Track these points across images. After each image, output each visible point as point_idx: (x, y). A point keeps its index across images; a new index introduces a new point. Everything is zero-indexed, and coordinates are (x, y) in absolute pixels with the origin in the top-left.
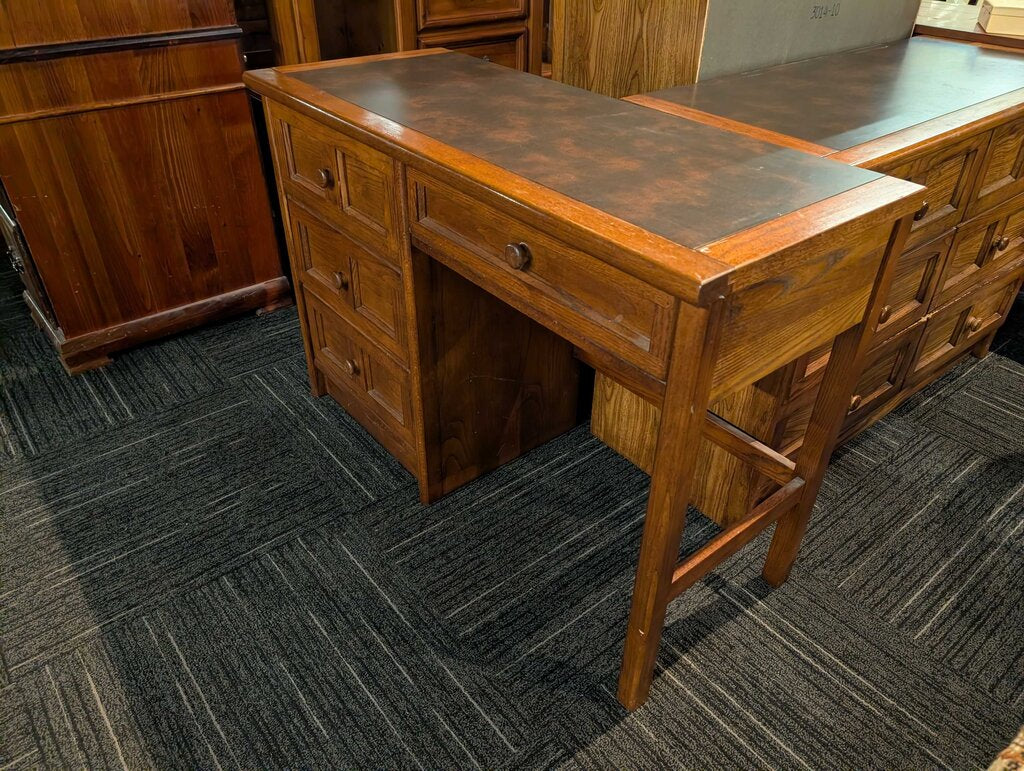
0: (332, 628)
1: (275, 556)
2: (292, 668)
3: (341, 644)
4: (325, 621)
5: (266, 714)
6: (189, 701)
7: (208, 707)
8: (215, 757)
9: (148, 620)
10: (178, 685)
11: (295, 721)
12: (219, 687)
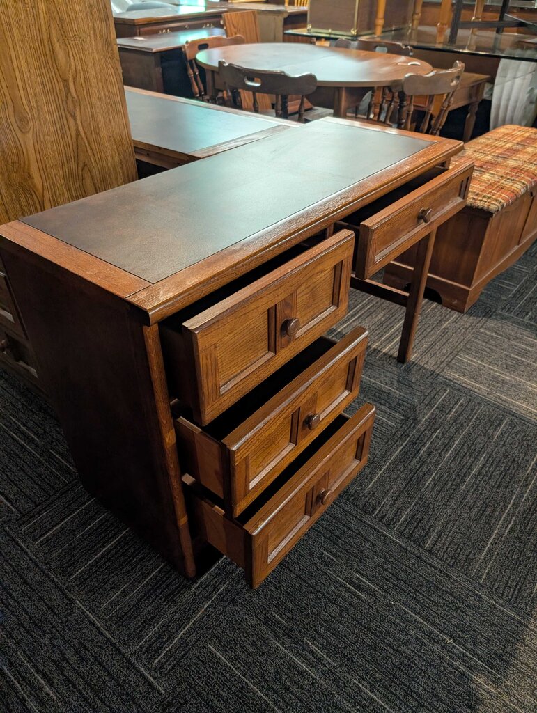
0: (430, 472)
1: (394, 524)
2: (463, 481)
3: (436, 465)
4: (426, 476)
5: (492, 482)
6: (510, 523)
7: (506, 511)
8: (525, 495)
9: (481, 578)
10: (506, 534)
11: (487, 469)
12: (494, 511)
